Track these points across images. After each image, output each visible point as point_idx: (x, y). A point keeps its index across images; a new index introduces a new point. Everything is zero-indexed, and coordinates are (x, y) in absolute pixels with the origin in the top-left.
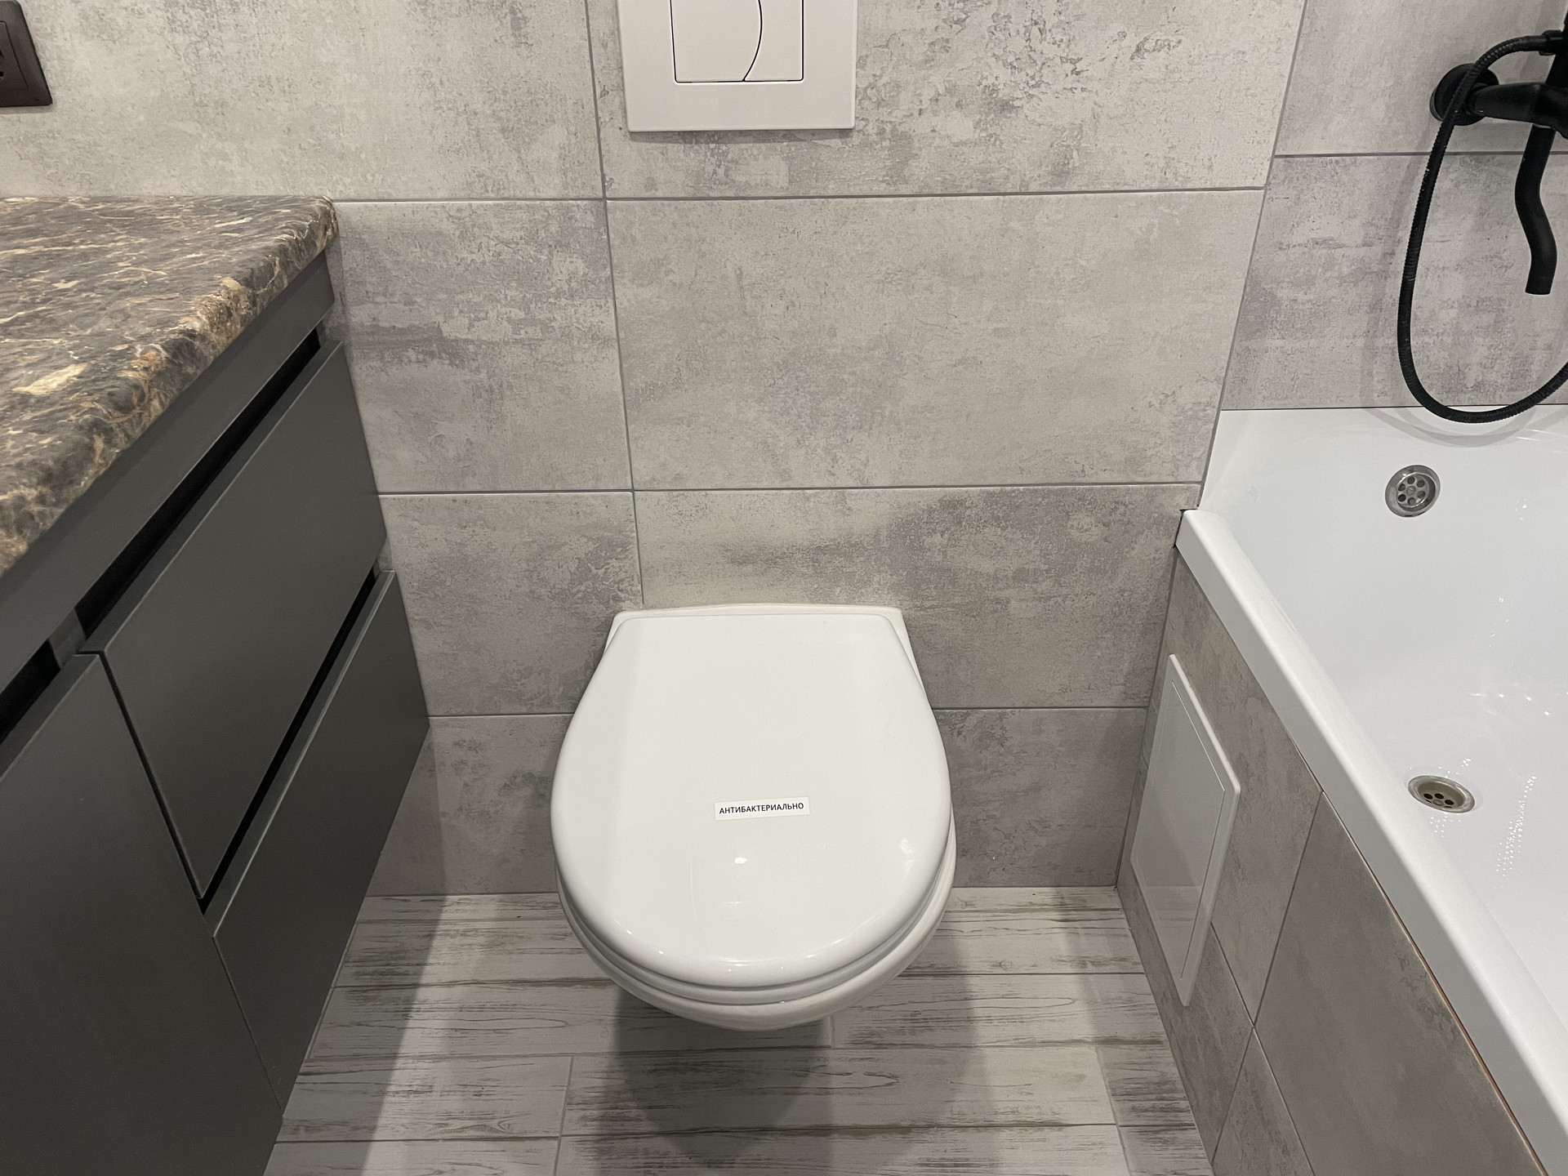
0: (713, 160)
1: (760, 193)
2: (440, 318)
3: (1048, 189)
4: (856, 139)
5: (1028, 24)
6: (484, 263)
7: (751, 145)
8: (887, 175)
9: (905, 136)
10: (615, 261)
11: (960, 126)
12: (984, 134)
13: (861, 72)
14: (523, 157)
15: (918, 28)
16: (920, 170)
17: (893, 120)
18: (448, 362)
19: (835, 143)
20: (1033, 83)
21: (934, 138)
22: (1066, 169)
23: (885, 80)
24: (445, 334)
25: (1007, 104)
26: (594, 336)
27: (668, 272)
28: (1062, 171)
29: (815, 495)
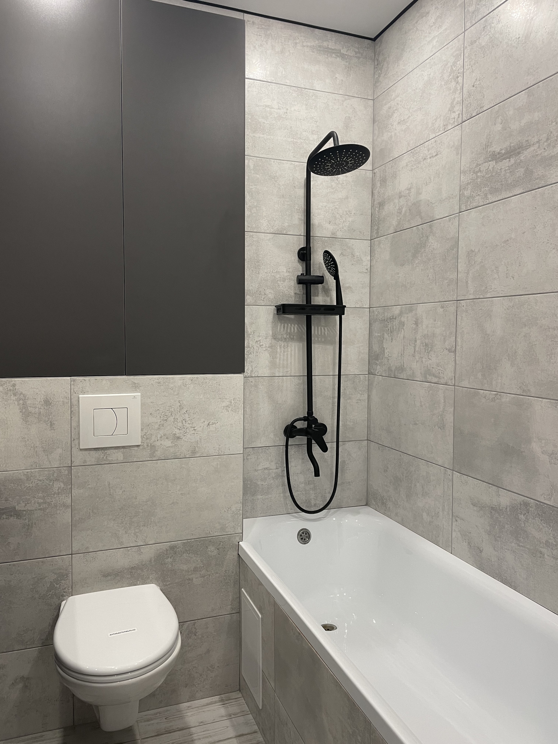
0: (103, 455)
1: (115, 462)
2: (16, 504)
3: (191, 457)
4: (141, 447)
5: (182, 420)
6: (33, 487)
7: (113, 450)
8: (149, 456)
9: (154, 446)
10: (73, 483)
11: (168, 443)
12: (174, 445)
13: (142, 432)
14: (49, 457)
15: (156, 422)
16: (158, 453)
17: (151, 442)
18: (16, 518)
19: (136, 448)
20: (185, 432)
21: (161, 446)
22: (195, 452)
23: (148, 433)
24: (17, 509)
25: (179, 437)
26: (64, 505)
27: (88, 485)
28: (194, 452)
29: (131, 549)
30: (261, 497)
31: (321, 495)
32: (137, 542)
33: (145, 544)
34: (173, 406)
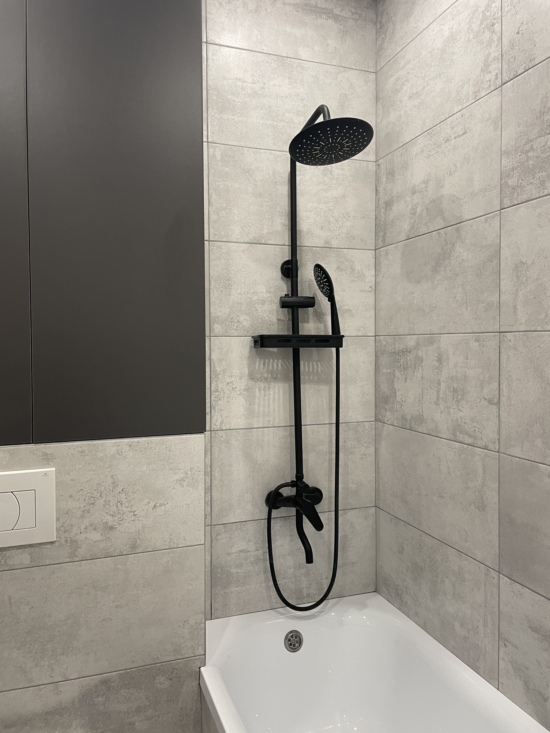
1: (19, 567)
3: (130, 553)
4: (57, 544)
5: (116, 502)
7: (16, 550)
8: (69, 555)
9: (75, 541)
11: (96, 536)
12: (105, 537)
13: (58, 522)
15: (78, 507)
16: (82, 552)
17: (70, 536)
19: (49, 546)
20: (120, 519)
21: (86, 541)
22: (135, 546)
23: (66, 524)
25: (112, 527)
28: (134, 546)
29: (44, 687)
30: (236, 589)
31: (315, 582)
32: (52, 677)
33: (64, 680)
34: (104, 484)
